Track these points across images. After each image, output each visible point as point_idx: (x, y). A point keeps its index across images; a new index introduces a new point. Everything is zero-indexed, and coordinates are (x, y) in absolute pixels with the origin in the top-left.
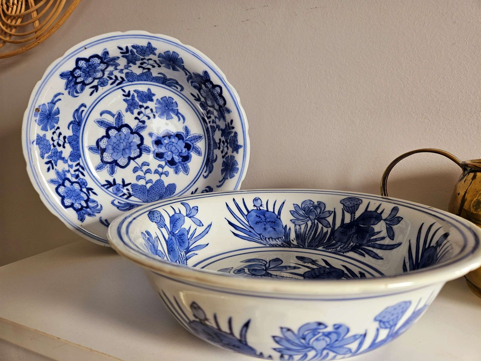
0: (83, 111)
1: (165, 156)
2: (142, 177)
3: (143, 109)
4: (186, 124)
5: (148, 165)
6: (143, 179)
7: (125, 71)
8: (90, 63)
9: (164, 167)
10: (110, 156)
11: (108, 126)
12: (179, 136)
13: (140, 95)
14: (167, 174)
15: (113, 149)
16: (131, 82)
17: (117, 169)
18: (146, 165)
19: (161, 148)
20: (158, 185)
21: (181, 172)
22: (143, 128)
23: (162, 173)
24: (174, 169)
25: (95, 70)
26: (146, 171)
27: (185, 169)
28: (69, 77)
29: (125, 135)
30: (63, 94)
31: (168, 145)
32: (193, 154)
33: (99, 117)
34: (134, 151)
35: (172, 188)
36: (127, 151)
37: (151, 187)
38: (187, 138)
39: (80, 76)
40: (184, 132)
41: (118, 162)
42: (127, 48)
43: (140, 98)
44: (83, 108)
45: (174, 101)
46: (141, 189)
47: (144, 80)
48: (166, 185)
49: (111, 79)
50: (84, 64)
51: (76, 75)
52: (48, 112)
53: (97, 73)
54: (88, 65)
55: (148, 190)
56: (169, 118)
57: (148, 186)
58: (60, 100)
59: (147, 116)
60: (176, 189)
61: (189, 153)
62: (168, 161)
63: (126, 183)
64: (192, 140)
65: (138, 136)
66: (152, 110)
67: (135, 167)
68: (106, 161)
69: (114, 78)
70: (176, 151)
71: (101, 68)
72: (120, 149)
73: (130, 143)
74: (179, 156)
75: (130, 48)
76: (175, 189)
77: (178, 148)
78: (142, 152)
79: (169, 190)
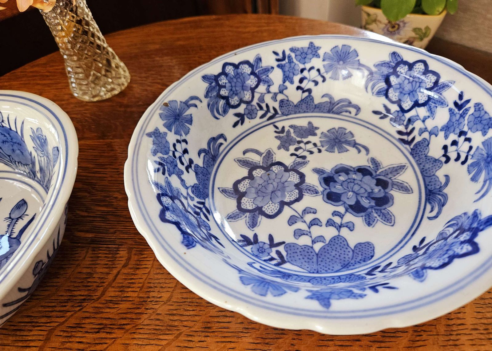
0: (221, 144)
1: (343, 198)
2: (305, 233)
3: (302, 145)
4: (371, 155)
5: (315, 213)
6: (307, 235)
7: (280, 97)
8: (239, 71)
9: (343, 215)
10: (252, 201)
11: (252, 166)
12: (363, 171)
13: (299, 131)
14: (351, 227)
15: (258, 193)
16: (287, 115)
17: (262, 220)
18: (310, 212)
19: (335, 187)
20: (336, 246)
21: (379, 222)
22: (304, 163)
23: (341, 224)
24: (364, 218)
25: (243, 84)
26: (311, 222)
27: (385, 217)
28: (212, 83)
29: (276, 174)
30: (201, 102)
31: (346, 183)
32: (395, 194)
33: (241, 156)
34: (289, 193)
35: (366, 249)
36: (279, 193)
37: (323, 248)
38: (378, 173)
39: (225, 87)
40: (370, 165)
41: (264, 209)
42: (284, 52)
43: (298, 133)
44: (221, 141)
45: (347, 131)
46: (303, 253)
47: (303, 111)
48: (352, 245)
49: (261, 108)
50: (231, 70)
51: (220, 83)
52: (178, 111)
53: (245, 92)
54: (236, 74)
55: (317, 255)
56: (342, 150)
57: (318, 247)
58: (196, 106)
59: (308, 151)
60: (375, 251)
61: (386, 193)
62: (351, 206)
63: (276, 241)
64: (387, 174)
65: (295, 174)
66: (315, 145)
67: (291, 216)
68: (245, 208)
69: (265, 108)
70: (362, 191)
71: (251, 83)
72: (267, 191)
73: (283, 184)
74: (368, 198)
75: (288, 52)
76: (373, 250)
77: (365, 186)
78: (303, 193)
79: (360, 253)
